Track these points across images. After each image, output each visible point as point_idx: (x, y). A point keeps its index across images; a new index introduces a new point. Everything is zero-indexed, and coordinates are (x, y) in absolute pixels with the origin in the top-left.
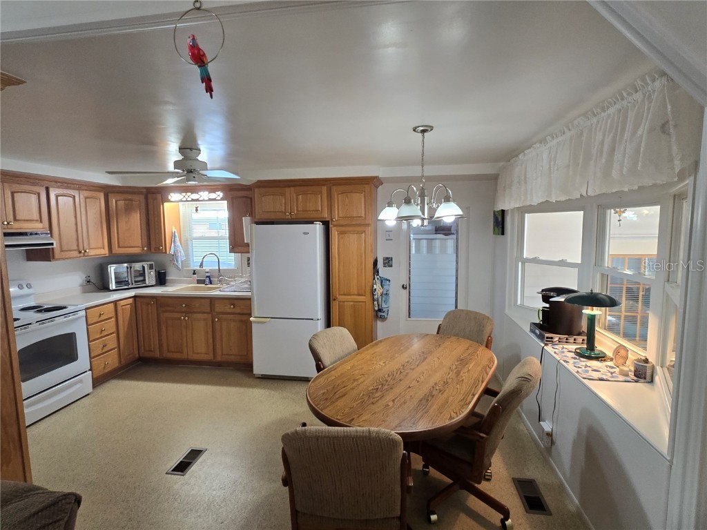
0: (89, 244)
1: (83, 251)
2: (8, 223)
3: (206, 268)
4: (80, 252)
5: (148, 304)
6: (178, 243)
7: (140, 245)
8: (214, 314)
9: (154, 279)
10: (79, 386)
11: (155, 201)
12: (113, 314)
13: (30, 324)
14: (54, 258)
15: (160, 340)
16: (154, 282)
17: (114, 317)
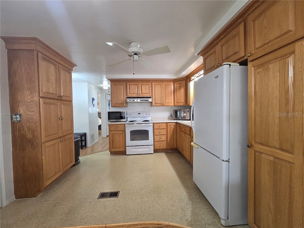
0: (165, 102)
4: (161, 104)
5: (178, 127)
7: (183, 102)
11: (188, 82)
12: (165, 127)
16: (189, 118)
17: (166, 129)
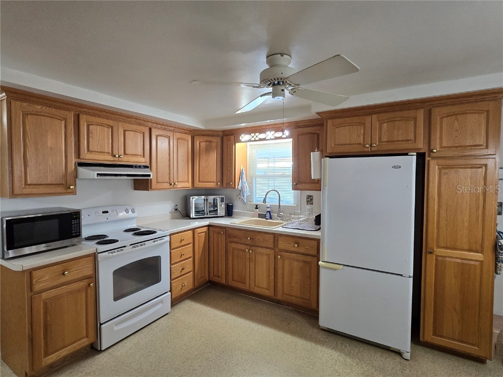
0: (178, 178)
1: (173, 184)
2: (119, 156)
3: (268, 204)
4: (171, 184)
5: (218, 233)
6: (245, 180)
7: (215, 181)
8: (277, 250)
9: (224, 211)
10: (160, 306)
11: (229, 142)
12: (191, 240)
13: (125, 247)
14: (151, 188)
15: (227, 268)
16: (223, 214)
17: (192, 243)
